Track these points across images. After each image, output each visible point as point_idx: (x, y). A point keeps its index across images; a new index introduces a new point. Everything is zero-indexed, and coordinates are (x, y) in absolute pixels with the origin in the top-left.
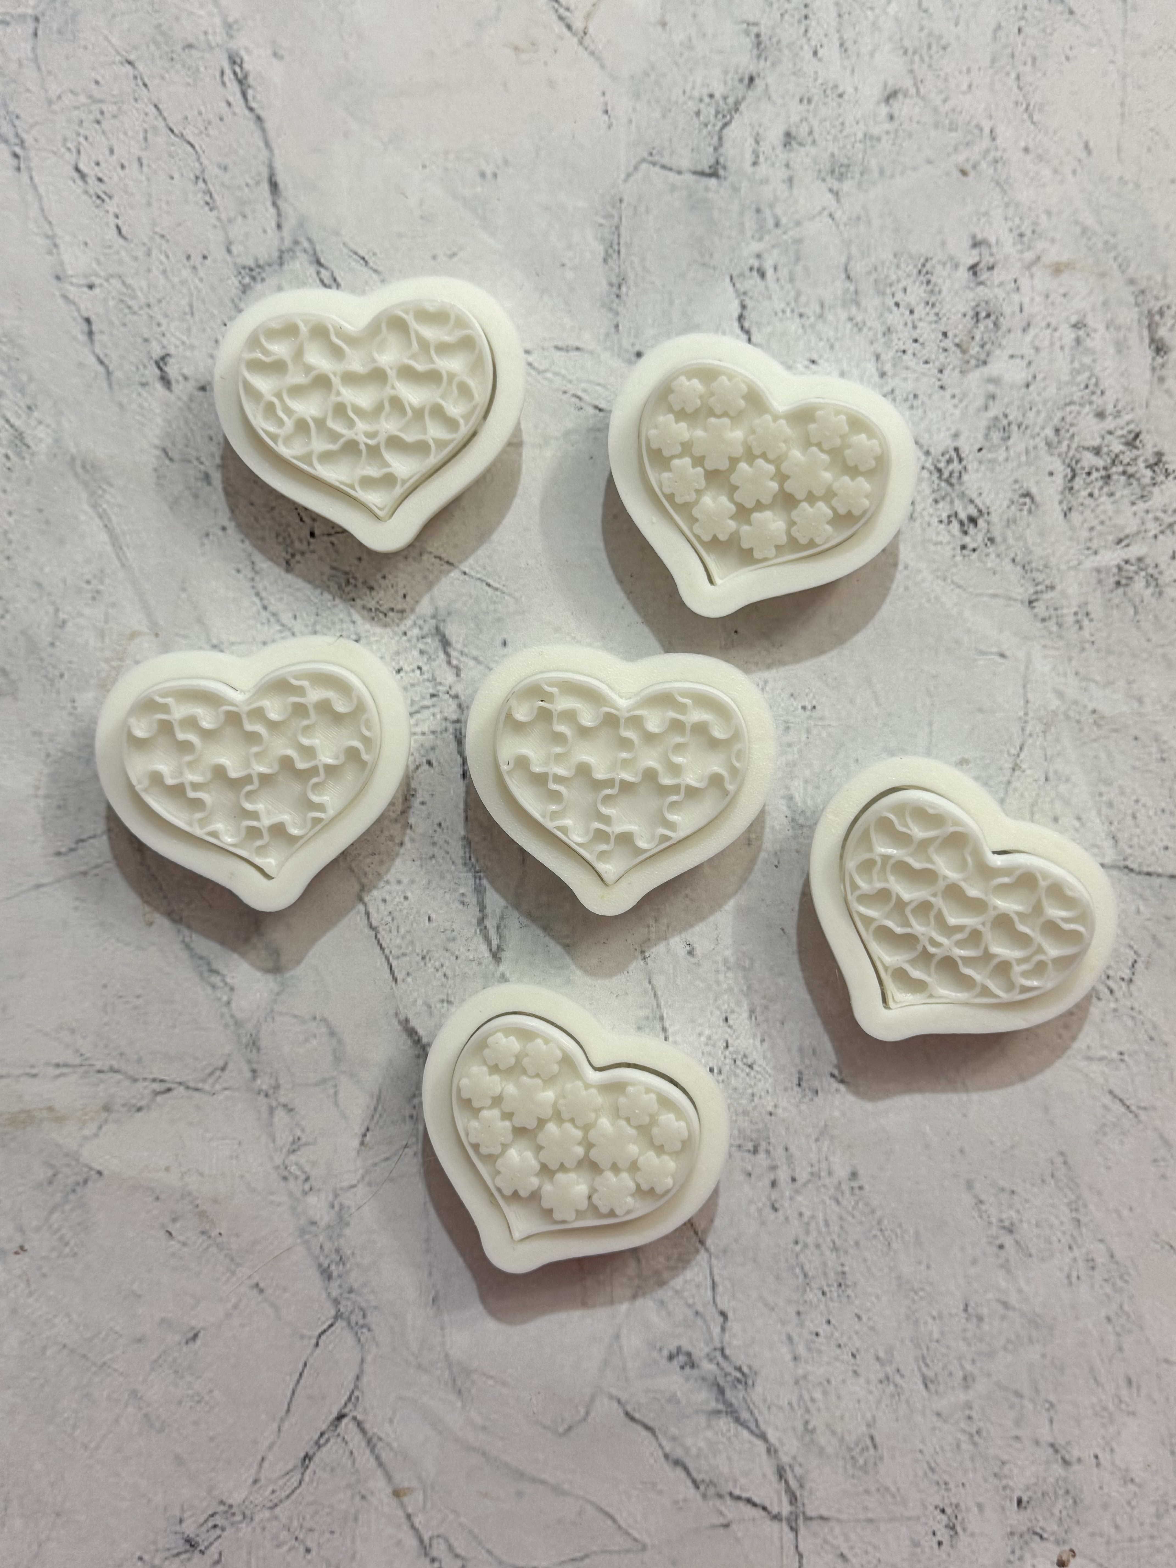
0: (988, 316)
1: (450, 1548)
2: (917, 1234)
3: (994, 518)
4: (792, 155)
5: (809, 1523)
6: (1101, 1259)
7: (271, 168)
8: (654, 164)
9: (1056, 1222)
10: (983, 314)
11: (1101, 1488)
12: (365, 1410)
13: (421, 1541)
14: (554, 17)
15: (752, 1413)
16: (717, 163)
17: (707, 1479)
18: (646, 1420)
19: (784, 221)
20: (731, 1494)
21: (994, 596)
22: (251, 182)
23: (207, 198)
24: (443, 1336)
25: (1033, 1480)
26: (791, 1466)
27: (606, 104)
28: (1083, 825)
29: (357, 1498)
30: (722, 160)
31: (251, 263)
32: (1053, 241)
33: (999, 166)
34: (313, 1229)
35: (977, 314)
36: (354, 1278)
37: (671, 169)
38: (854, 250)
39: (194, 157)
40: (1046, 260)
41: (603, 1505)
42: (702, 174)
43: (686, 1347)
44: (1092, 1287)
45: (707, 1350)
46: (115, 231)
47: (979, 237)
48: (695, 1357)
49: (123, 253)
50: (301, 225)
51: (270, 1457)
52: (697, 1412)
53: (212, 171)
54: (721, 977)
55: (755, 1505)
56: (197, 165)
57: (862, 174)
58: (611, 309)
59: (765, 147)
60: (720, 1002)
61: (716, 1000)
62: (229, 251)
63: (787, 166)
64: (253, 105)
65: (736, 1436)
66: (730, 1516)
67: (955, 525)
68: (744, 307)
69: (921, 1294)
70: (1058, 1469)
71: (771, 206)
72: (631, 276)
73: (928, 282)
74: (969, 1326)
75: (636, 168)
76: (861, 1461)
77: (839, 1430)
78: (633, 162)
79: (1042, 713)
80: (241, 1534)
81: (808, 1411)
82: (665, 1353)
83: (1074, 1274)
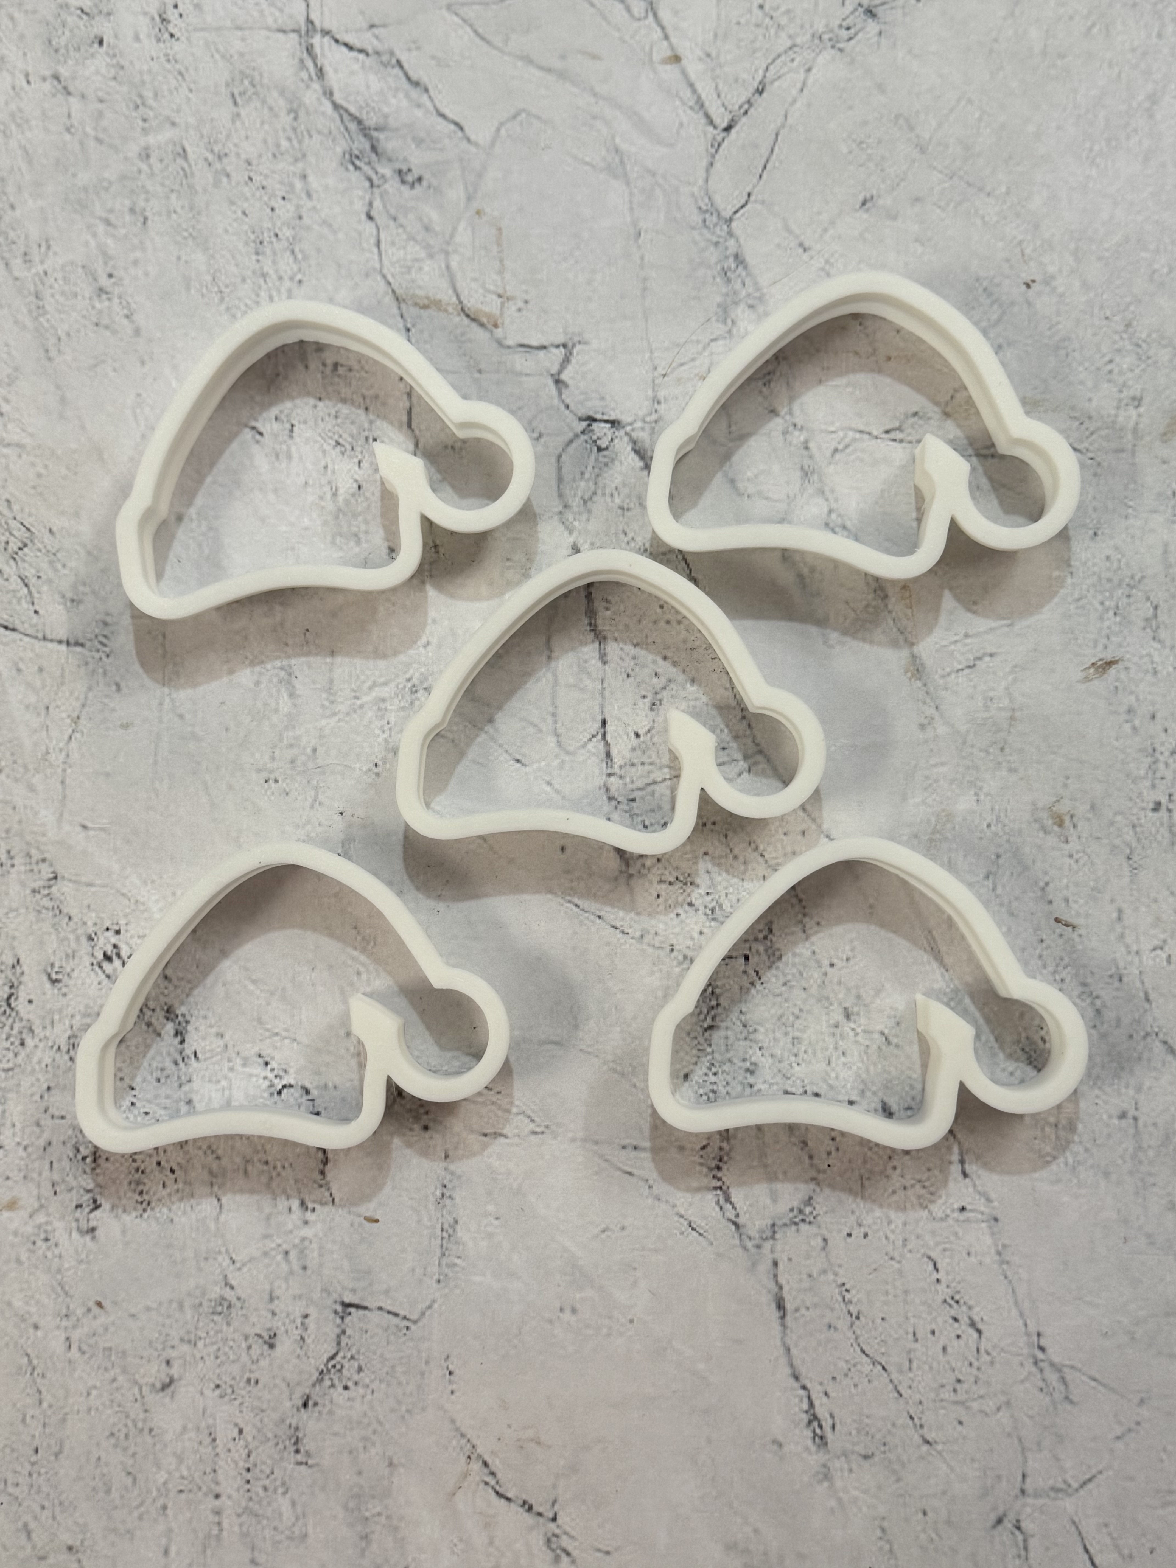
0: (84, 1158)
1: (628, 9)
2: (188, 288)
3: (87, 960)
4: (268, 1325)
5: (296, 27)
6: (17, 262)
7: (784, 1325)
8: (405, 1318)
9: (57, 297)
10: (88, 1160)
11: (25, 54)
12: (705, 134)
13: (655, 15)
14: (499, 1475)
15: (346, 129)
16: (342, 1318)
17: (389, 69)
18: (444, 123)
19: (279, 1257)
20: (367, 54)
21: (90, 885)
22: (803, 1311)
23: (848, 1296)
24: (631, 202)
25: (88, 62)
26: (311, 79)
27: (450, 1382)
28: (16, 664)
29: (714, 54)
30: (338, 1321)
31: (803, 1227)
32: (15, 1234)
33: (64, 1311)
34: (750, 302)
35: (95, 1160)
36: (713, 255)
37: (389, 1312)
38: (212, 1226)
39: (861, 1340)
40: (24, 1214)
41: (485, 47)
42: (357, 1307)
43: (405, 189)
44: (27, 237)
45: (387, 186)
46: (939, 1266)
47: (88, 1238)
48: (397, 179)
49: (931, 1243)
50: (754, 1264)
51: (794, 92)
52: (397, 130)
53: (843, 1324)
54: (363, 527)
55: (346, 45)
56: (858, 1332)
57: (201, 1304)
58: (452, 1173)
59: (296, 1334)
60: (365, 504)
61: (369, 506)
62: (825, 1240)
63: (274, 1314)
64: (802, 1392)
65: (361, 108)
66: (369, 35)
67: (124, 954)
68: (322, 1173)
69: (186, 234)
70: (64, 72)
71: (291, 1272)
72: (431, 1207)
73: (141, 1193)
74: (142, 204)
75: (423, 1314)
76: (246, 82)
77: (266, 111)
78: (425, 1321)
79: (49, 771)
80: (824, 22)
81: (294, 130)
82: (425, 183)
83: (43, 249)
